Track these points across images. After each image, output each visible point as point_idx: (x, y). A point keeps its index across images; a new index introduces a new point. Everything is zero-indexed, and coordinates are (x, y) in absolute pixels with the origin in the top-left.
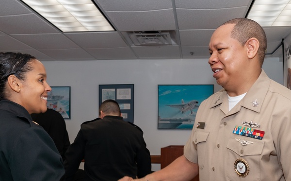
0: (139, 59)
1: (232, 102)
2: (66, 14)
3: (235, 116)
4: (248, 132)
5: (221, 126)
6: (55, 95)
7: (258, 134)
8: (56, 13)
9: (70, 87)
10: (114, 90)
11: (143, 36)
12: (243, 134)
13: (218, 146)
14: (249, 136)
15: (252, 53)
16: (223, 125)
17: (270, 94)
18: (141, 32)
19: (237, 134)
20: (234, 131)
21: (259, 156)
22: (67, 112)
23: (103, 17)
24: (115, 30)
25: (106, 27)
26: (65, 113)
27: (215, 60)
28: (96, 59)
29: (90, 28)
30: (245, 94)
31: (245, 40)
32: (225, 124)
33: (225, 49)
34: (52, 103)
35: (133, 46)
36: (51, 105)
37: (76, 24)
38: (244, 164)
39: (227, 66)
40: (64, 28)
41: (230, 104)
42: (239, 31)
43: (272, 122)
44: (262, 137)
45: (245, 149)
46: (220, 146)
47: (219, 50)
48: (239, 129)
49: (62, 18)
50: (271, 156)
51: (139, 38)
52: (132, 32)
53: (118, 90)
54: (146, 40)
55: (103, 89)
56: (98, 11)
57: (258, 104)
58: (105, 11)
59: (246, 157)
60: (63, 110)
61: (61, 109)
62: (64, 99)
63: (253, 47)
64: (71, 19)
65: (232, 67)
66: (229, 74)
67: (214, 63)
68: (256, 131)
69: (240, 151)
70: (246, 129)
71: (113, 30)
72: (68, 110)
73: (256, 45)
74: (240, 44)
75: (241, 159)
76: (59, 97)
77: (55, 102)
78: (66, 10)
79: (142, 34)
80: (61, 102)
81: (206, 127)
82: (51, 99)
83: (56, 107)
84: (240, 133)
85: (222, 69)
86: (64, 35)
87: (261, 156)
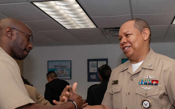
0: (111, 44)
1: (135, 67)
2: (69, 19)
3: (139, 74)
4: (148, 82)
5: (130, 81)
6: (62, 66)
7: (155, 82)
8: (63, 18)
9: (71, 61)
10: (96, 62)
11: (113, 31)
12: (146, 84)
13: (129, 94)
14: (149, 84)
15: (146, 37)
16: (131, 81)
17: (158, 60)
18: (112, 28)
19: (141, 84)
20: (139, 82)
21: (157, 96)
22: (69, 75)
23: (90, 20)
24: (97, 27)
25: (92, 26)
26: (68, 76)
27: (125, 41)
28: (86, 44)
29: (83, 26)
30: (143, 61)
31: (142, 30)
32: (132, 80)
33: (131, 34)
34: (61, 70)
35: (107, 36)
36: (60, 71)
37: (75, 25)
38: (148, 101)
39: (133, 44)
40: (68, 27)
41: (133, 68)
42: (138, 24)
43: (163, 74)
44: (158, 84)
45: (148, 92)
46: (130, 94)
47: (127, 35)
48: (142, 81)
49: (67, 21)
50: (164, 95)
51: (111, 32)
52: (106, 29)
53: (99, 62)
54: (115, 33)
55: (90, 62)
56: (87, 17)
57: (151, 65)
58: (92, 17)
59: (149, 98)
60: (67, 74)
61: (66, 73)
62: (67, 68)
63: (146, 34)
64: (72, 22)
65: (136, 45)
66: (134, 49)
67: (124, 43)
68: (153, 81)
69: (145, 94)
70: (147, 80)
71: (96, 27)
72: (70, 74)
73: (148, 32)
74: (139, 32)
75: (146, 99)
76: (65, 66)
77: (62, 69)
78: (69, 17)
79: (112, 29)
80: (66, 69)
81: (119, 83)
82: (60, 68)
83: (63, 72)
84: (143, 83)
85: (130, 47)
86: (68, 31)
87: (159, 96)
